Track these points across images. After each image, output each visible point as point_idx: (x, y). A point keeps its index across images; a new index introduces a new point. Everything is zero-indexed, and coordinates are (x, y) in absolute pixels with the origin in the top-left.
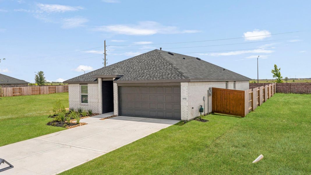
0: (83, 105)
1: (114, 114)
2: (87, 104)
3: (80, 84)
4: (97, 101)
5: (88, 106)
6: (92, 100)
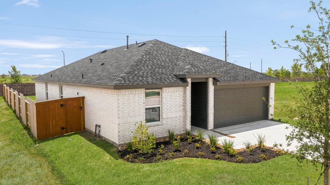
1: (209, 129)
2: (159, 122)
4: (181, 114)
5: (162, 126)
6: (170, 115)
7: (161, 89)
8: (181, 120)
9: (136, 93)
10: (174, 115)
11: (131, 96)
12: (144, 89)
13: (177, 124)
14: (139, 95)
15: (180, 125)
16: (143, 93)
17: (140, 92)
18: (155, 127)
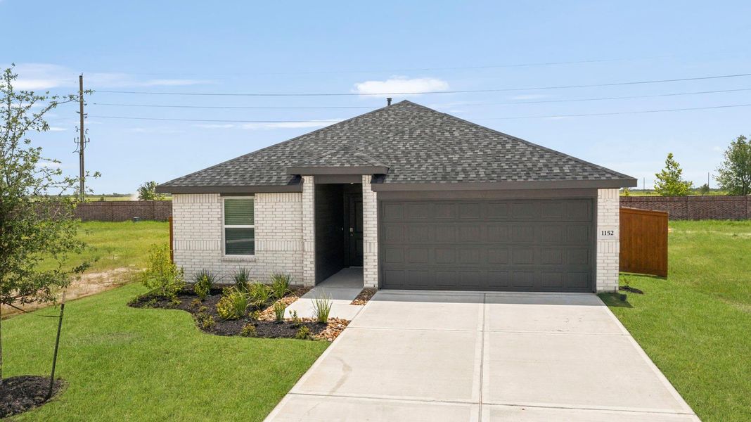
0: (235, 261)
1: (365, 285)
2: (252, 256)
3: (223, 195)
4: (294, 246)
5: (254, 264)
6: (272, 246)
7: (253, 194)
8: (297, 259)
9: (213, 201)
10: (282, 246)
11: (196, 206)
12: (219, 195)
13: (287, 265)
14: (209, 204)
15: (295, 268)
16: (216, 201)
17: (210, 199)
18: (231, 264)
